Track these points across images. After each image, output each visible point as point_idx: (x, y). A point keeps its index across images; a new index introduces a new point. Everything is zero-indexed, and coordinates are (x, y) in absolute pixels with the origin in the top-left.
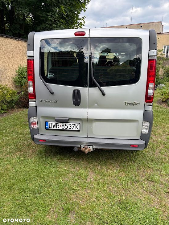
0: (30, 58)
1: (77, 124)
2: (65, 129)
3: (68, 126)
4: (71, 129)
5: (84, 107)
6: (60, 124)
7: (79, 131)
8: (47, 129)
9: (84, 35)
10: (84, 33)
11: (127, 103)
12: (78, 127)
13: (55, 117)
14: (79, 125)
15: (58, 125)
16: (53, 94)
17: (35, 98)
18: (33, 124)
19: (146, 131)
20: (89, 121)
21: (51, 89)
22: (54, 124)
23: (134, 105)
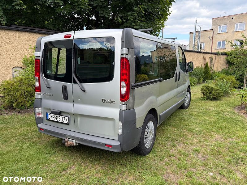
0: (37, 58)
1: (67, 117)
2: (58, 121)
3: (61, 119)
4: (63, 122)
5: (71, 102)
6: (56, 116)
7: (68, 124)
8: (48, 120)
10: (69, 36)
11: (104, 100)
12: (68, 120)
13: (51, 109)
14: (68, 119)
15: (54, 117)
16: (50, 88)
17: (40, 91)
18: (39, 114)
19: (120, 131)
20: (74, 115)
21: (48, 84)
22: (52, 115)
23: (110, 102)
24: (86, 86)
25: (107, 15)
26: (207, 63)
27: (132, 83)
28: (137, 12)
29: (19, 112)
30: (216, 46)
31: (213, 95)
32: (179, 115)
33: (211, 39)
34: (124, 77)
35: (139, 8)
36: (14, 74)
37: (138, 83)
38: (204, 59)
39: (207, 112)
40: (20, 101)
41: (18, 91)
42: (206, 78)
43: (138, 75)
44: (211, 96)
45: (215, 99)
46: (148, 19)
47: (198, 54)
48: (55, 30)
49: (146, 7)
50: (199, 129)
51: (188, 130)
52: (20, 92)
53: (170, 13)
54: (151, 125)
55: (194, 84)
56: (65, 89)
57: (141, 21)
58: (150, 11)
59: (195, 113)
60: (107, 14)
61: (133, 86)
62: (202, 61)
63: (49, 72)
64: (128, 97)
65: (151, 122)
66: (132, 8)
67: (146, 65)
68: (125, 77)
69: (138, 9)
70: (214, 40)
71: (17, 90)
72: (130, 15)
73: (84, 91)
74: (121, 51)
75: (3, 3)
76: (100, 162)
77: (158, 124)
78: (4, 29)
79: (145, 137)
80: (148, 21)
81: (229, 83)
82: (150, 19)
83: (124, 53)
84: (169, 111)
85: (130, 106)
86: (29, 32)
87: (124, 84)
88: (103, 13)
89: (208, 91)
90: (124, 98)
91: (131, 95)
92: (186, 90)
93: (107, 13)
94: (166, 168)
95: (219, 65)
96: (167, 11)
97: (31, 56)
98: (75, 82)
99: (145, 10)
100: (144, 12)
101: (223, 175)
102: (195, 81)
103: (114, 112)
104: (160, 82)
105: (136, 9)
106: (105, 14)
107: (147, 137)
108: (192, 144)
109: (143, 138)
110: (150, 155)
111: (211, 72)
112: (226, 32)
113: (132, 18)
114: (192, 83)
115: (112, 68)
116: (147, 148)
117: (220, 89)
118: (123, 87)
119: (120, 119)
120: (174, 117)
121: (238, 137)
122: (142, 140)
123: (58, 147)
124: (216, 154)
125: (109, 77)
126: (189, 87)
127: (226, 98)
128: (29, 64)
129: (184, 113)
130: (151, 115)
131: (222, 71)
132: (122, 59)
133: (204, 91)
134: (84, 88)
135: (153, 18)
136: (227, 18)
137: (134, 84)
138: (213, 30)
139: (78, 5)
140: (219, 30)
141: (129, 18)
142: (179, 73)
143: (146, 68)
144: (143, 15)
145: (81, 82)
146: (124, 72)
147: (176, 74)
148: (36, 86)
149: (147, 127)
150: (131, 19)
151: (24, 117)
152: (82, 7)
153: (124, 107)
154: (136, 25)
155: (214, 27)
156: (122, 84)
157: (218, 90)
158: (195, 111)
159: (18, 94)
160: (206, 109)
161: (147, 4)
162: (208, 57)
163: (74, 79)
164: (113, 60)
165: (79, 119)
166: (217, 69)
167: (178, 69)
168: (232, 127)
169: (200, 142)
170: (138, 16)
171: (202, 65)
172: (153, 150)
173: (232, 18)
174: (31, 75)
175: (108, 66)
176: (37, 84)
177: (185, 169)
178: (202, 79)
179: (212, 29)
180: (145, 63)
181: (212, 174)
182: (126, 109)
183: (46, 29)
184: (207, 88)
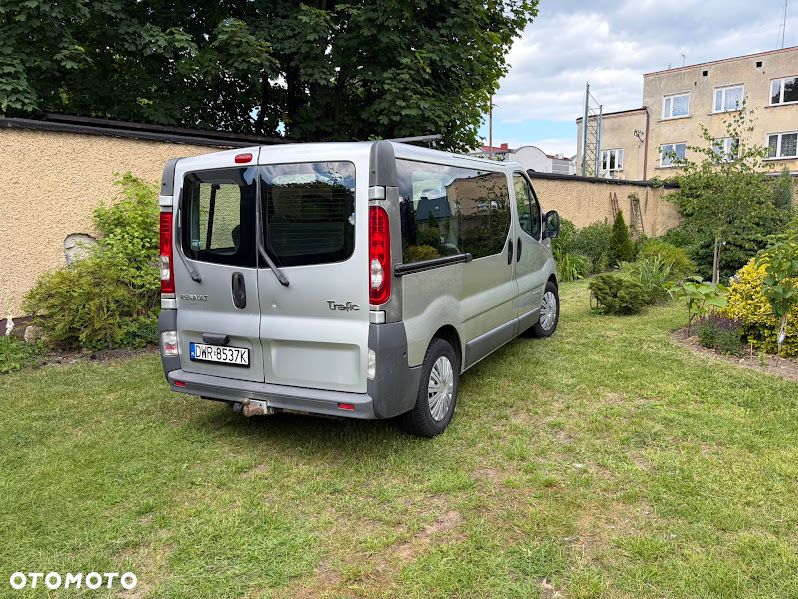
0: (166, 210)
1: (243, 350)
2: (222, 360)
3: (229, 355)
4: (233, 362)
5: (253, 312)
6: (214, 348)
7: (248, 366)
8: (193, 359)
9: (249, 160)
10: (248, 157)
11: (332, 305)
12: (246, 356)
13: (202, 333)
14: (246, 353)
15: (210, 350)
16: (199, 281)
17: (173, 291)
18: (170, 347)
19: (372, 373)
20: (263, 343)
21: (195, 272)
22: (204, 347)
23: (347, 308)
24: (291, 272)
25: (325, 79)
26: (620, 214)
27: (397, 262)
28: (410, 69)
29: (93, 358)
30: (656, 159)
31: (622, 299)
32: (525, 353)
33: (643, 138)
34: (378, 249)
35: (416, 58)
36: (71, 253)
37: (408, 263)
38: (614, 201)
39: (598, 345)
40: (97, 326)
41: (89, 299)
42: (619, 257)
43: (412, 248)
44: (617, 303)
45: (627, 311)
46: (443, 89)
47: (595, 187)
48: (173, 125)
49: (435, 57)
50: (571, 381)
51: (542, 384)
52: (97, 301)
53: (506, 71)
54: (444, 365)
55: (580, 274)
56: (239, 283)
57: (421, 94)
58: (448, 65)
59: (568, 347)
60: (324, 76)
61: (397, 271)
62: (607, 206)
63: (194, 244)
64: (388, 293)
65: (444, 358)
66: (394, 58)
67: (433, 221)
68: (380, 249)
69: (412, 61)
70: (650, 142)
71: (89, 297)
72: (390, 78)
73: (286, 285)
74: (370, 192)
75: (27, 54)
76: (325, 454)
77: (463, 367)
78: (40, 130)
79: (430, 391)
80: (443, 93)
81: (668, 269)
82: (449, 87)
83: (376, 197)
84: (492, 336)
85: (393, 314)
86: (110, 136)
87: (377, 265)
88: (311, 75)
89: (608, 291)
90: (377, 296)
91: (393, 290)
92: (544, 287)
93: (325, 73)
94: (478, 459)
95: (656, 219)
96: (499, 63)
97: (117, 202)
98: (264, 265)
99: (432, 63)
100: (428, 70)
101: (604, 466)
102: (582, 266)
103: (356, 330)
104: (466, 262)
105: (405, 61)
106: (317, 76)
107: (435, 393)
108: (547, 414)
109: (424, 395)
110: (444, 437)
111: (633, 239)
112: (687, 116)
113: (395, 87)
114: (575, 272)
115: (350, 231)
116: (436, 419)
117: (639, 284)
118: (376, 272)
119: (371, 346)
120: (512, 358)
121: (661, 395)
122: (422, 398)
123: (218, 429)
124: (601, 429)
125: (344, 252)
126: (552, 278)
127: (659, 308)
128: (113, 227)
129: (539, 349)
130: (443, 342)
131: (667, 237)
132: (372, 209)
133: (597, 291)
134: (285, 279)
135: (456, 85)
136: (689, 73)
137: (400, 265)
138: (648, 110)
139: (241, 54)
140: (665, 109)
141: (386, 87)
142: (519, 241)
143: (434, 229)
144: (427, 77)
145: (278, 265)
146: (378, 237)
147: (510, 244)
148: (163, 278)
149: (433, 370)
150: (394, 90)
151: (111, 369)
152: (253, 60)
153: (379, 317)
154: (408, 107)
155: (650, 102)
156: (373, 267)
157: (635, 286)
158: (568, 343)
159: (92, 305)
160: (600, 336)
161: (437, 47)
162: (623, 193)
163: (261, 256)
164: (353, 210)
165: (274, 352)
166: (654, 230)
167: (515, 231)
168: (653, 374)
169: (568, 408)
170: (414, 79)
171: (606, 219)
172: (451, 426)
173: (705, 74)
174: (121, 255)
175: (342, 226)
176: (165, 274)
177: (523, 459)
178: (605, 260)
179: (644, 108)
180: (431, 218)
181: (580, 466)
182: (383, 321)
183: (146, 122)
184: (605, 282)
